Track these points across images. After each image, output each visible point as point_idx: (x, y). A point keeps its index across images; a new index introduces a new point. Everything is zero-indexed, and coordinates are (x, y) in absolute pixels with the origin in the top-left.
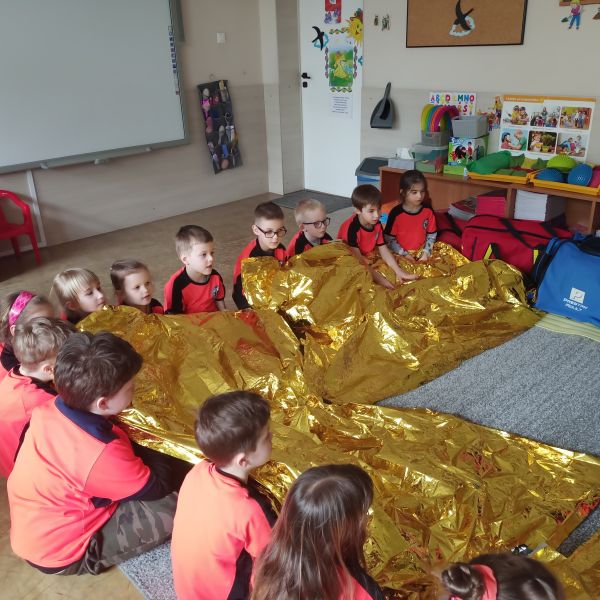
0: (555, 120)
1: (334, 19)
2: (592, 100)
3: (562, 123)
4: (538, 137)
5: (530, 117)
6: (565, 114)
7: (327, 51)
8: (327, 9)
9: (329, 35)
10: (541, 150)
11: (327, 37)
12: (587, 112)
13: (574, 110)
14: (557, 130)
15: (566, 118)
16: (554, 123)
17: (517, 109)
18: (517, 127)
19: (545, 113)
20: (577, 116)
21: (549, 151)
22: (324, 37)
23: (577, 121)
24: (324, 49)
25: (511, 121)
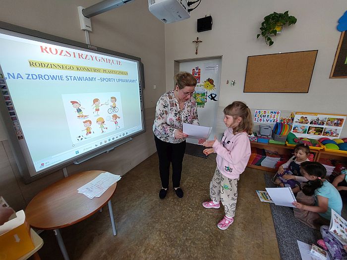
0: (323, 123)
2: (345, 116)
3: (327, 124)
4: (313, 129)
5: (310, 121)
6: (329, 120)
10: (315, 134)
12: (341, 120)
13: (334, 119)
14: (324, 126)
15: (330, 122)
16: (323, 124)
17: (302, 118)
18: (302, 125)
19: (318, 119)
21: (319, 134)
23: (335, 124)
25: (299, 122)
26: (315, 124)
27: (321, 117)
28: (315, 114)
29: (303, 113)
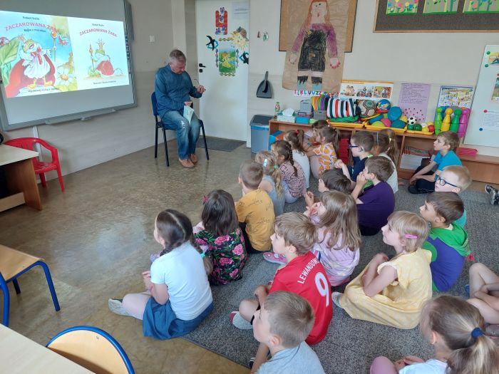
1: (222, 32)
2: (392, 83)
3: (375, 95)
5: (356, 92)
6: (377, 90)
7: (217, 51)
8: (217, 26)
9: (219, 42)
11: (217, 43)
12: (389, 89)
13: (382, 88)
14: (371, 98)
15: (377, 92)
16: (371, 95)
17: (348, 87)
18: (349, 97)
19: (365, 90)
20: (383, 91)
22: (215, 43)
23: (383, 94)
24: (215, 50)
25: (345, 94)
26: (362, 95)
27: (369, 86)
28: (361, 81)
29: (348, 81)
